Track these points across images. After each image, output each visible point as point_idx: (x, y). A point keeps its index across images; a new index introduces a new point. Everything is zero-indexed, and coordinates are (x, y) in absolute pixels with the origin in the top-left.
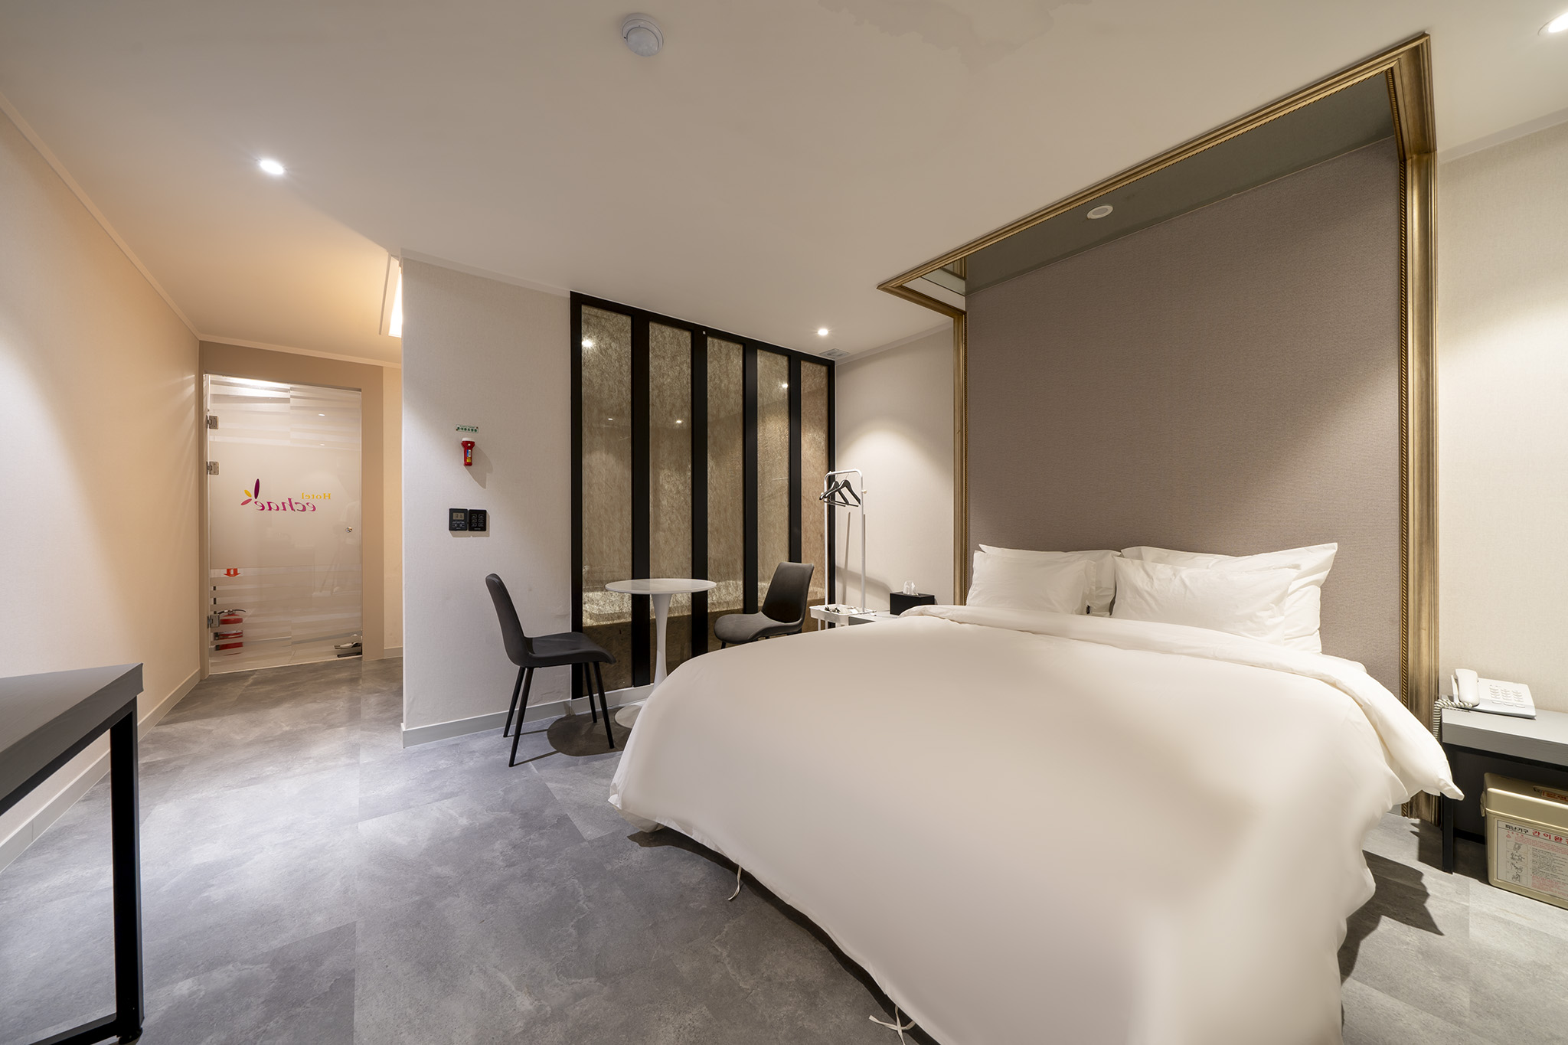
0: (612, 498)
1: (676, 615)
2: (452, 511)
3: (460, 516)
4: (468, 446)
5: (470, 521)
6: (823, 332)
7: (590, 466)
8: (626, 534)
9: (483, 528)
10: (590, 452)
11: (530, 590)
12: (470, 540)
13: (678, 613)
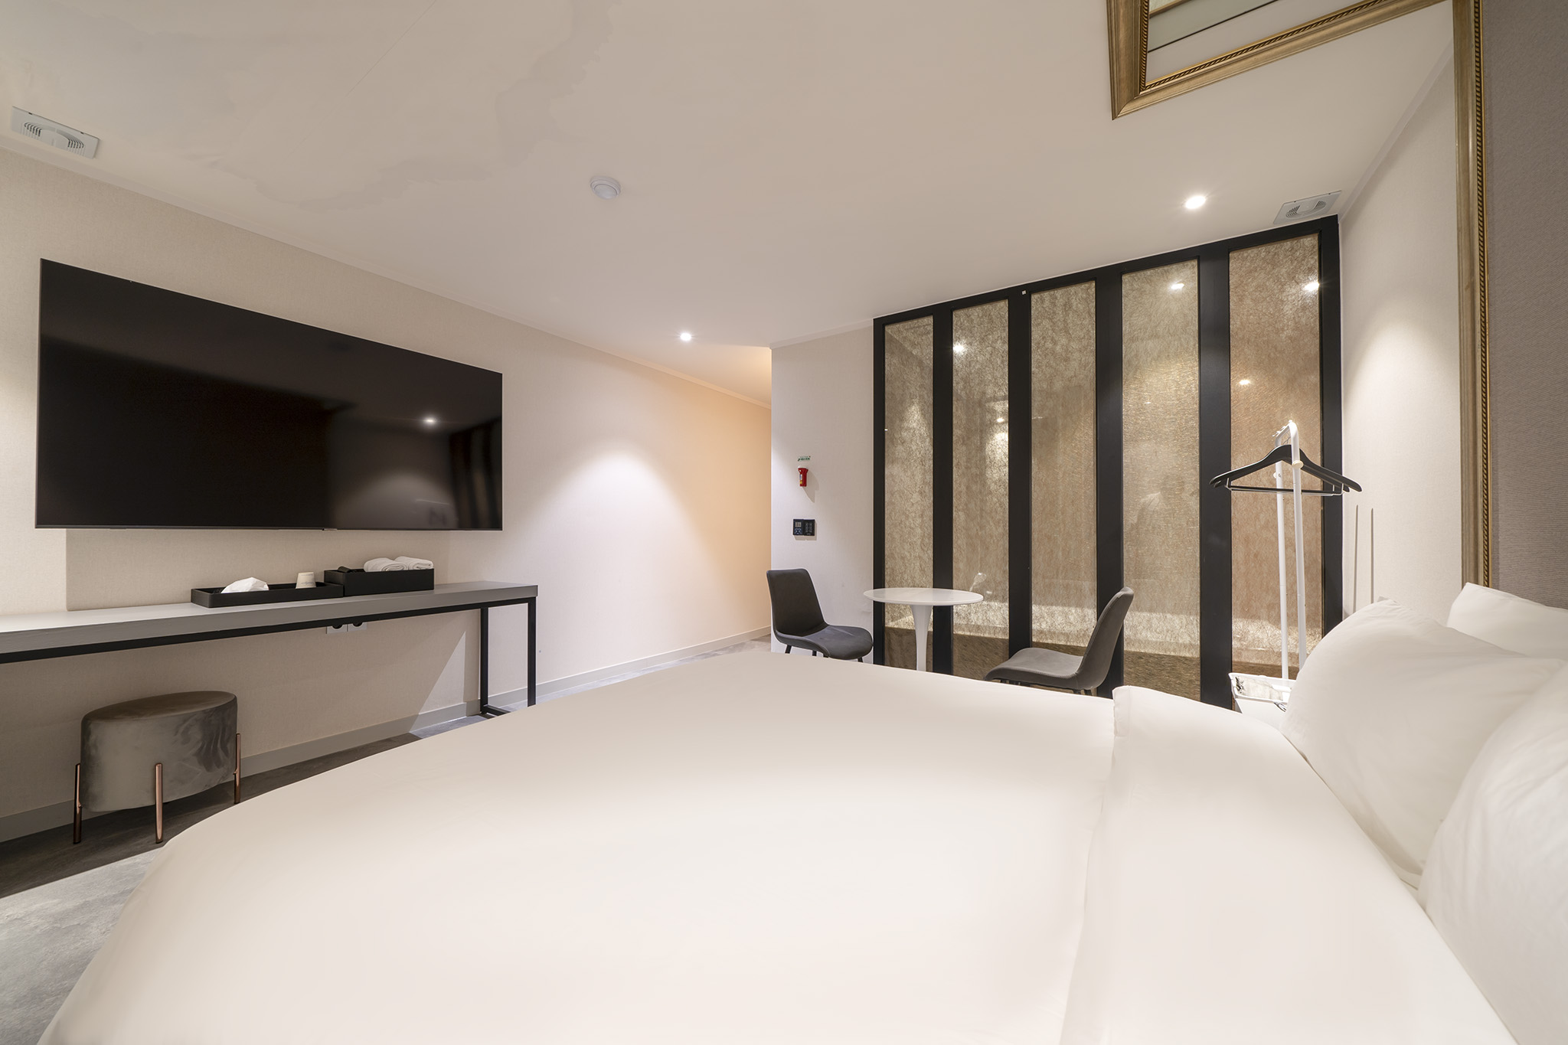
0: (913, 504)
1: (987, 635)
2: (795, 521)
3: (799, 525)
4: (804, 472)
5: (804, 528)
6: (1195, 202)
7: (892, 475)
8: (927, 540)
9: (813, 534)
10: (893, 462)
11: (843, 586)
12: (805, 542)
13: (990, 633)
